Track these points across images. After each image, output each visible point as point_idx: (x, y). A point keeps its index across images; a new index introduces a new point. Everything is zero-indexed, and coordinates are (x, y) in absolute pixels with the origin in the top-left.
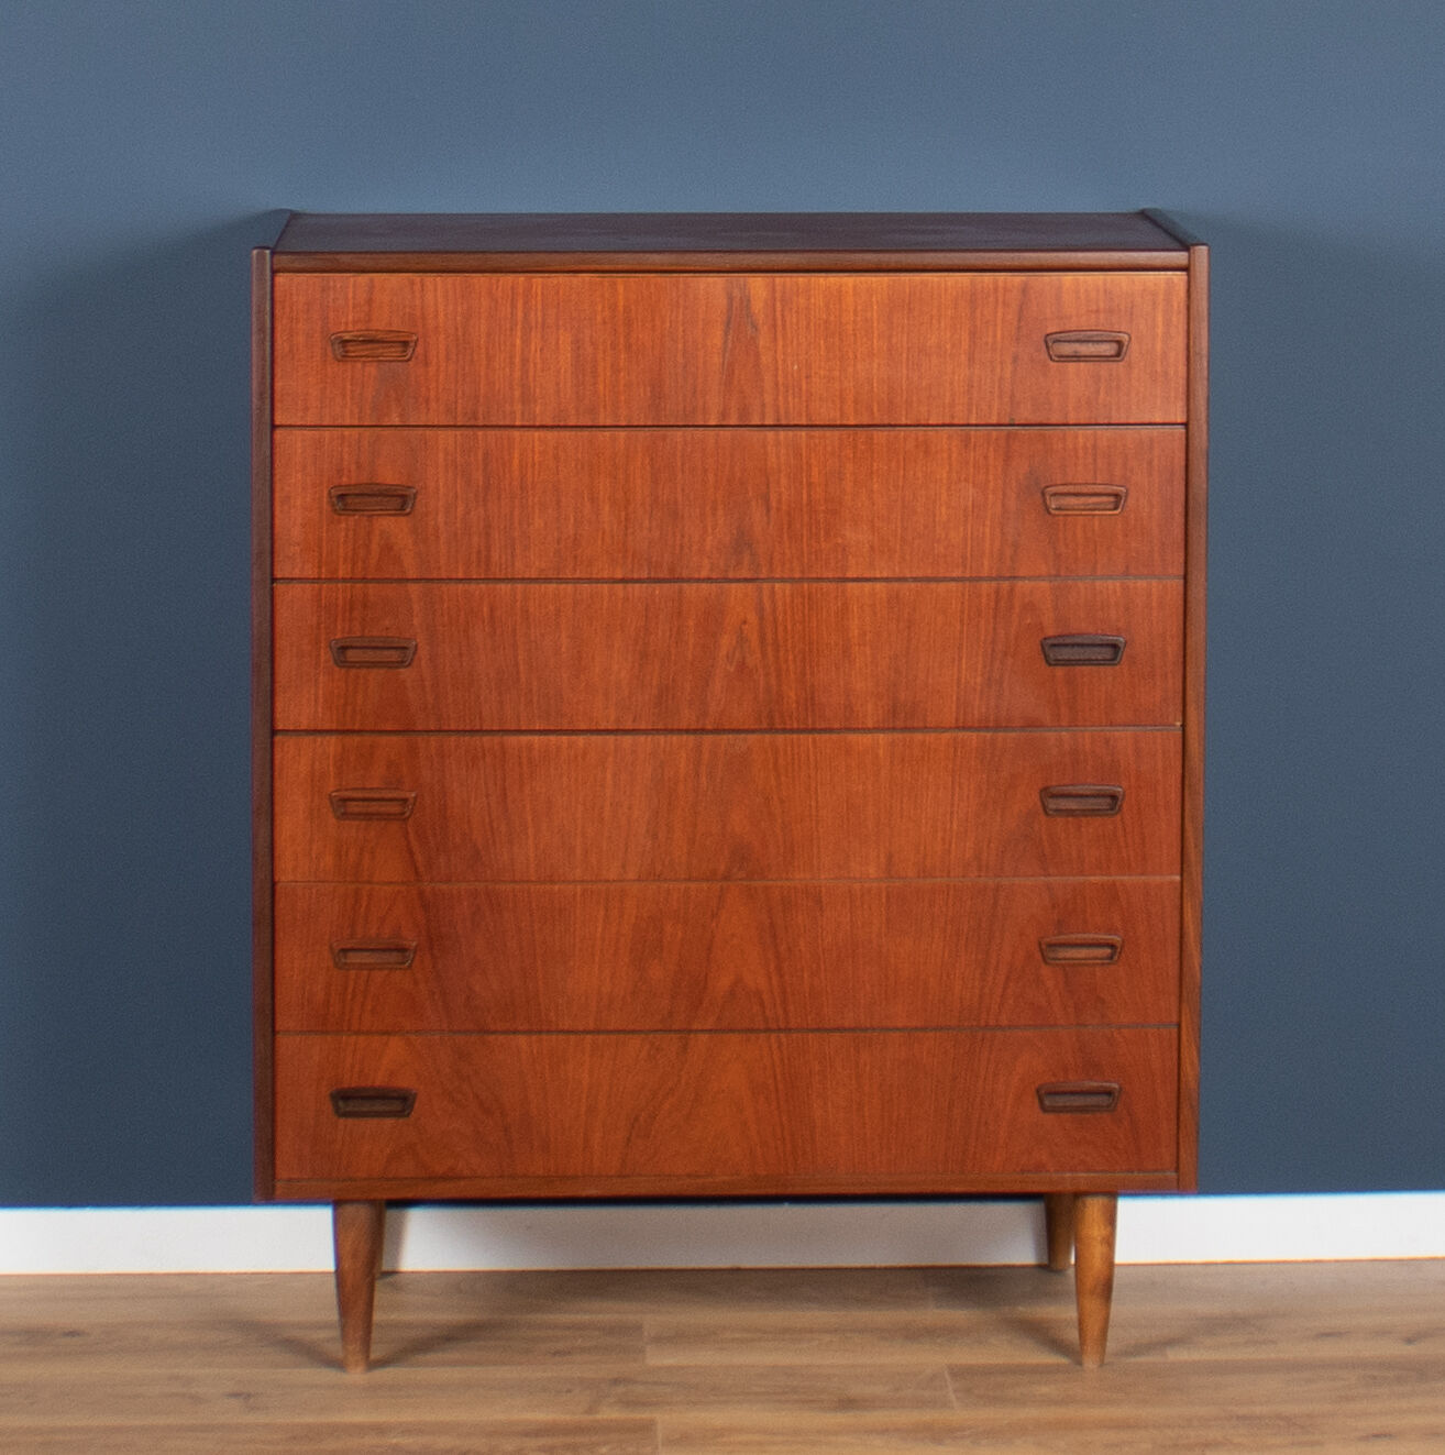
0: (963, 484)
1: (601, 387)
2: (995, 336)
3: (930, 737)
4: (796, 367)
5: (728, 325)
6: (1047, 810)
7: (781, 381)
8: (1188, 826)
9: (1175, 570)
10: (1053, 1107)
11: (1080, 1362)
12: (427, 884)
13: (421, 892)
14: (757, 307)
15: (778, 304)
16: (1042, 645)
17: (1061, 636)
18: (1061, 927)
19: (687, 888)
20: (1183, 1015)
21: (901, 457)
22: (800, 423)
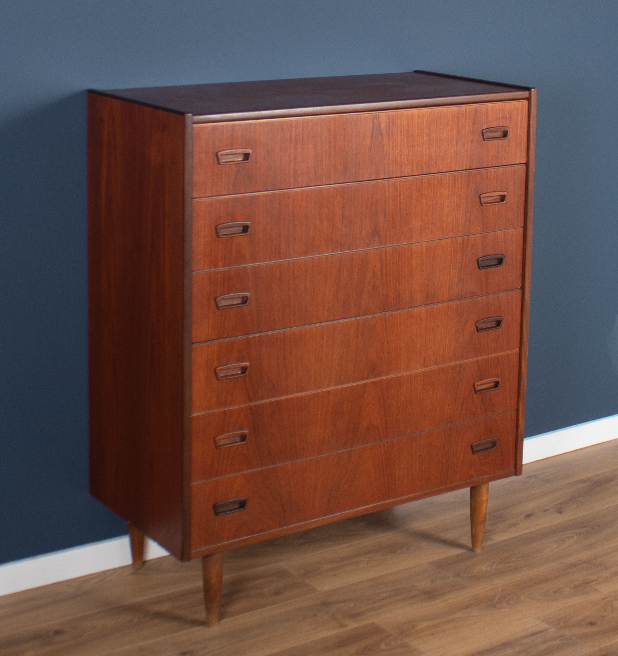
0: (453, 196)
1: (324, 167)
2: (465, 132)
3: (440, 306)
5: (372, 135)
6: (478, 330)
7: (391, 158)
8: (524, 328)
9: (521, 224)
10: (476, 451)
11: (472, 550)
12: (253, 403)
13: (251, 408)
14: (383, 126)
15: (391, 124)
16: (478, 261)
17: (484, 257)
18: (481, 378)
19: (352, 387)
20: (520, 405)
21: (433, 187)
22: (397, 176)
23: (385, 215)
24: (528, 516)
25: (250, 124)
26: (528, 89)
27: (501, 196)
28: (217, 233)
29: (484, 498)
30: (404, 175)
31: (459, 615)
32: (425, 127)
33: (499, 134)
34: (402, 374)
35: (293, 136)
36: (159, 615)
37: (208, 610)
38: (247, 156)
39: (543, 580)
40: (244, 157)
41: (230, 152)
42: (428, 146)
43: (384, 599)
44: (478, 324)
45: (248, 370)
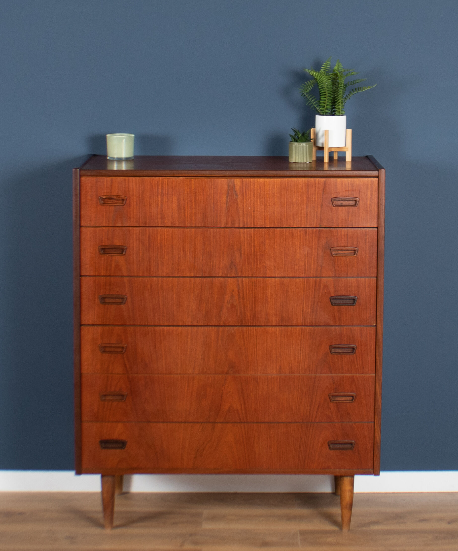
0: (304, 246)
1: (186, 214)
2: (315, 199)
3: (293, 328)
4: (250, 208)
5: (228, 194)
6: (331, 352)
7: (245, 212)
9: (374, 275)
10: (333, 448)
13: (128, 377)
14: (237, 188)
15: (244, 187)
16: (330, 299)
17: (337, 296)
18: (336, 390)
21: (285, 237)
22: (251, 226)
23: (241, 254)
30: (257, 226)
32: (276, 192)
35: (160, 190)
38: (122, 201)
42: (279, 206)
45: (125, 350)
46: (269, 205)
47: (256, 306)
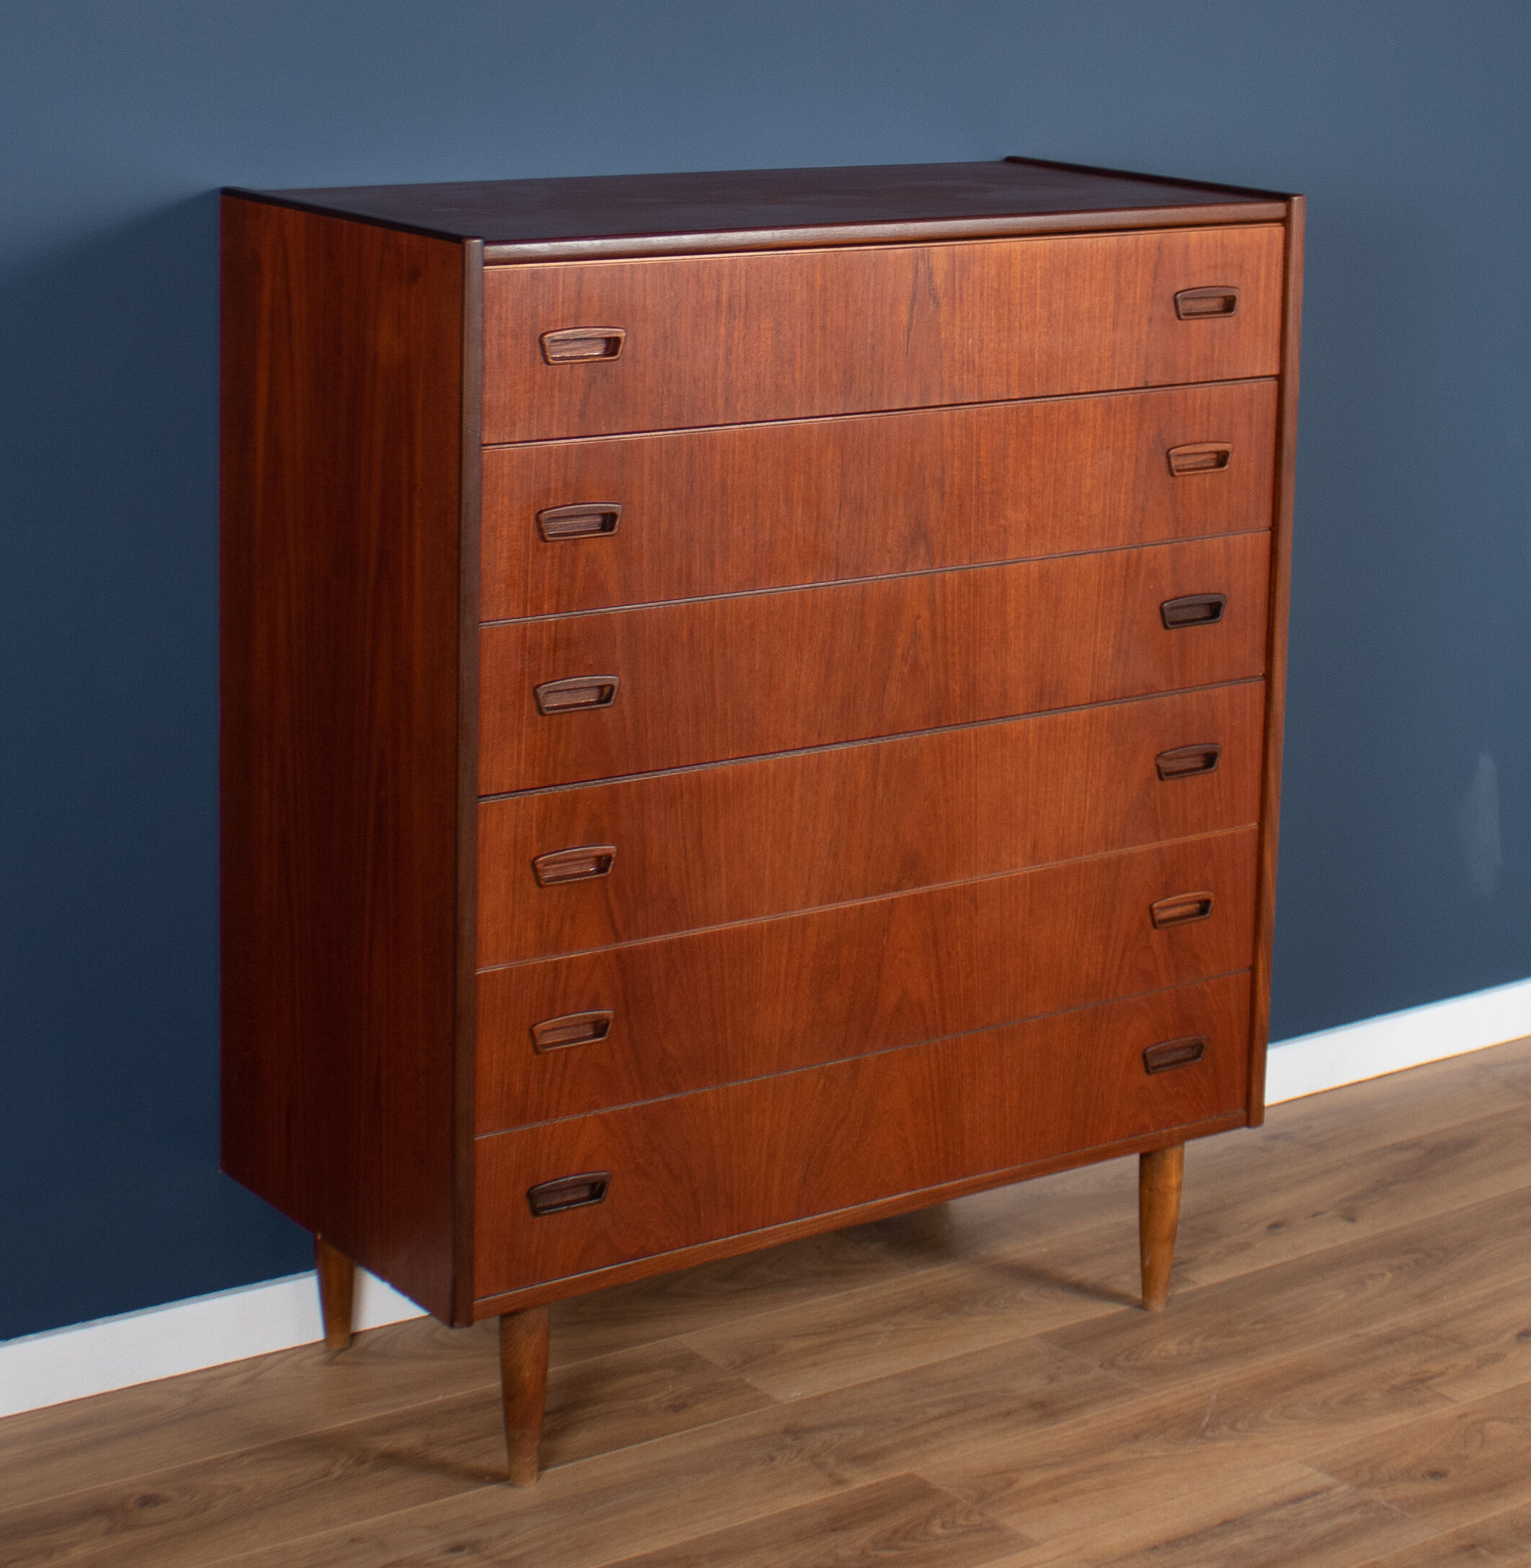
0: (1105, 451)
1: (797, 375)
2: (1135, 297)
3: (1072, 714)
4: (970, 341)
5: (914, 300)
6: (1161, 774)
7: (957, 356)
8: (1272, 773)
9: (1265, 522)
10: (1155, 1068)
11: (1143, 1306)
12: (625, 945)
13: (618, 954)
14: (939, 278)
15: (957, 274)
16: (1162, 610)
17: (1176, 599)
18: (1168, 890)
19: (862, 907)
20: (1260, 958)
21: (1056, 429)
22: (972, 401)
23: (943, 495)
24: (1275, 1226)
25: (622, 267)
26: (1285, 198)
27: (1217, 453)
28: (541, 530)
29: (1173, 1181)
30: (988, 399)
31: (1117, 1455)
32: (1039, 284)
33: (1215, 304)
34: (980, 878)
35: (724, 298)
36: (391, 1458)
37: (513, 1445)
38: (612, 345)
39: (1317, 1375)
40: (606, 349)
41: (573, 334)
42: (1045, 330)
43: (937, 1418)
44: (1162, 764)
45: (612, 863)
46: (1021, 327)
47: (978, 658)
